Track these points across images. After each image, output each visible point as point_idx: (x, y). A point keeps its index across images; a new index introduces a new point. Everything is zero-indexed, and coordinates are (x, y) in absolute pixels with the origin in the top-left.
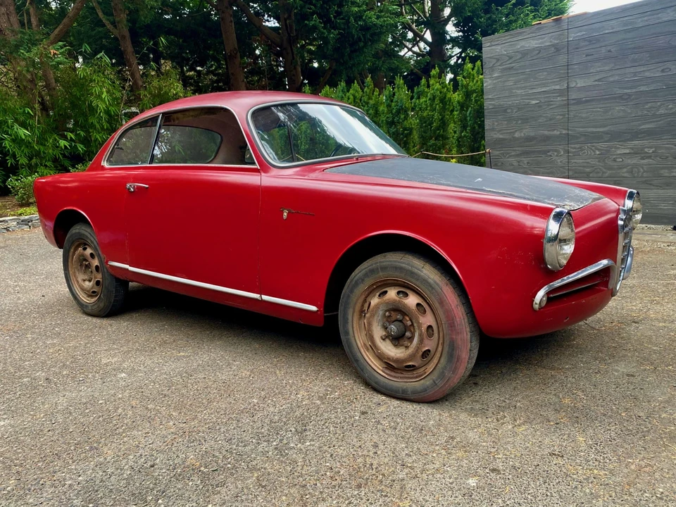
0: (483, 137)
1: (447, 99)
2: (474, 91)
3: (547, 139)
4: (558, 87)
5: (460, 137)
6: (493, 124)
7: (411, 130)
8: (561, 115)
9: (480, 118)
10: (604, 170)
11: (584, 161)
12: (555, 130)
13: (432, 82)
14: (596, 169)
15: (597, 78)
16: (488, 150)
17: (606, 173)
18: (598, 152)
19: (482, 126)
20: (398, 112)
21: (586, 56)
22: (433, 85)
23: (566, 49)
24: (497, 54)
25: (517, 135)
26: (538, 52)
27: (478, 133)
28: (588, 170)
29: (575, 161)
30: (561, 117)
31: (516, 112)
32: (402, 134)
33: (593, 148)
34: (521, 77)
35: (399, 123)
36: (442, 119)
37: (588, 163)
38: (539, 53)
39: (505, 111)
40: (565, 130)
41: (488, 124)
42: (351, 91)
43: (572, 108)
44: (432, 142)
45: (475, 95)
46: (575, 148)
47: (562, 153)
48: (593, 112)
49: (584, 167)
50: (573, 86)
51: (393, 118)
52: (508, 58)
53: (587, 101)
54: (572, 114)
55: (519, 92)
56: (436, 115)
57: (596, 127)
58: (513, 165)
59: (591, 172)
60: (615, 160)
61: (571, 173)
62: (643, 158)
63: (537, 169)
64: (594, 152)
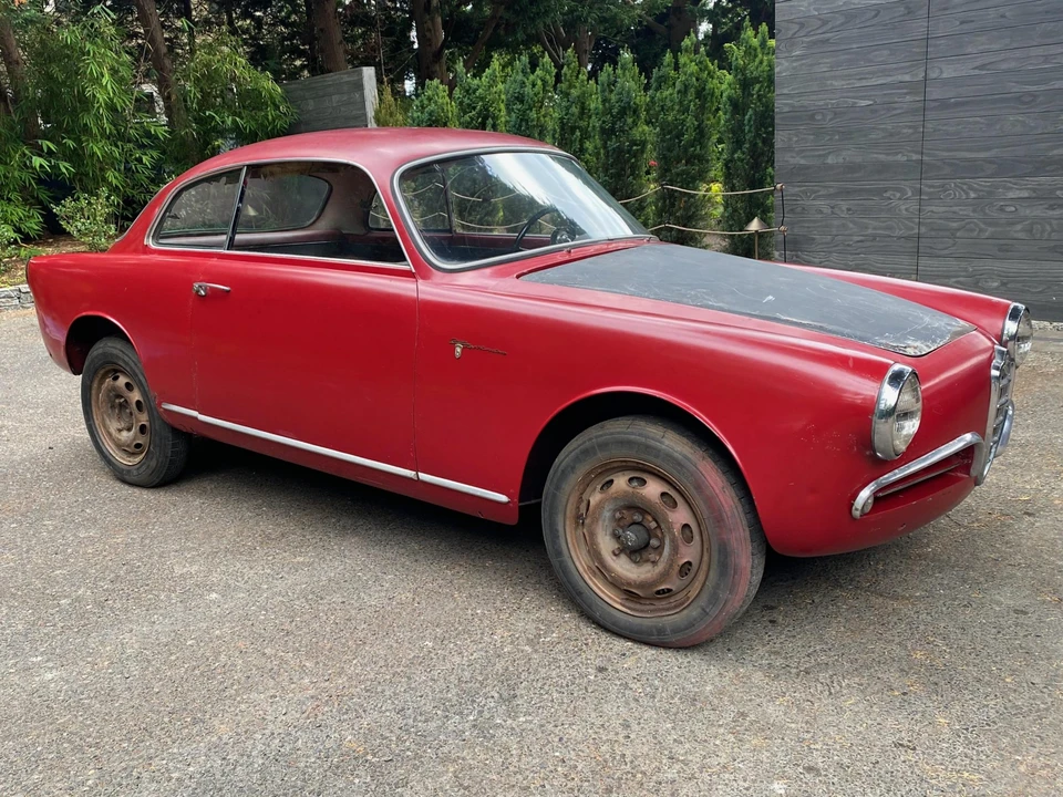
0: (771, 162)
1: (707, 91)
2: (756, 80)
3: (883, 169)
4: (907, 78)
5: (731, 161)
6: (790, 139)
7: (643, 144)
8: (910, 127)
9: (766, 128)
10: (983, 226)
11: (947, 209)
12: (897, 154)
13: (683, 59)
14: (967, 224)
15: (977, 64)
16: (779, 186)
17: (986, 231)
18: (972, 195)
19: (769, 142)
20: (623, 112)
21: (962, 23)
22: (685, 65)
23: (925, 10)
24: (800, 15)
25: (830, 160)
26: (873, 13)
27: (763, 154)
28: (955, 225)
29: (933, 208)
30: (910, 131)
31: (831, 120)
32: (629, 152)
33: (965, 187)
34: (843, 57)
35: (623, 131)
36: (699, 125)
37: (954, 212)
38: (876, 16)
39: (812, 117)
40: (916, 153)
41: (780, 139)
42: (539, 72)
43: (930, 115)
44: (682, 167)
45: (757, 86)
46: (932, 186)
47: (910, 194)
48: (969, 123)
49: (947, 219)
50: (935, 76)
51: (614, 124)
52: (820, 22)
53: (957, 104)
54: (929, 125)
55: (837, 84)
56: (690, 121)
57: (969, 150)
58: (821, 212)
59: (958, 230)
60: (1001, 209)
61: (923, 230)
62: (1051, 207)
63: (865, 221)
64: (967, 194)
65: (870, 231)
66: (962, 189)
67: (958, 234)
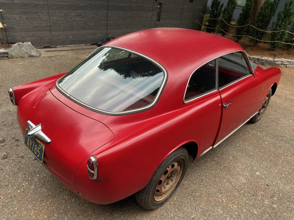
3: (36, 6)
10: (67, 23)
11: (57, 18)
12: (40, 1)
14: (63, 22)
18: (63, 14)
25: (16, 1)
28: (60, 22)
29: (54, 18)
33: (61, 12)
37: (59, 19)
40: (46, 2)
46: (52, 12)
47: (46, 14)
49: (57, 21)
57: (61, 2)
58: (15, 19)
59: (61, 24)
60: (71, 18)
61: (51, 24)
62: (81, 18)
63: (32, 22)
64: (62, 14)
65: (35, 25)
66: (60, 13)
67: (61, 25)
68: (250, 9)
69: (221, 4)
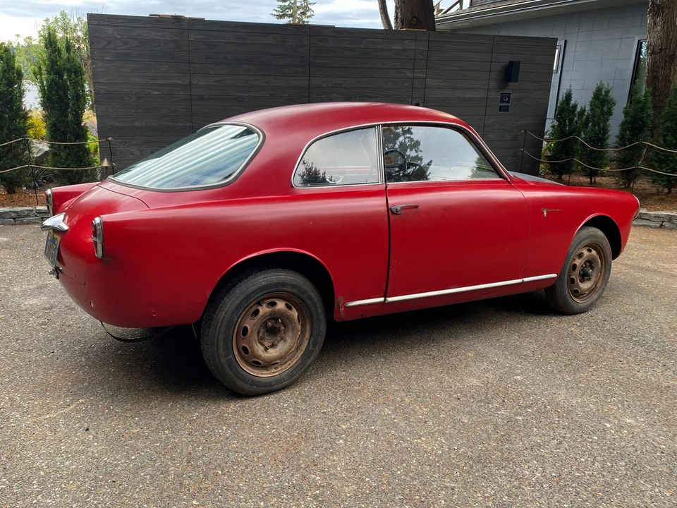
3: (170, 131)
4: (180, 82)
6: (108, 110)
8: (184, 108)
12: (178, 123)
15: (215, 80)
21: (207, 58)
23: (187, 48)
24: (108, 35)
25: (137, 124)
26: (157, 44)
30: (185, 110)
31: (135, 101)
34: (140, 65)
39: (122, 98)
40: (189, 123)
41: (99, 109)
43: (194, 103)
48: (215, 109)
50: (196, 82)
52: (122, 43)
53: (209, 99)
54: (194, 108)
55: (137, 80)
58: (134, 154)
68: (642, 110)
69: (578, 110)
